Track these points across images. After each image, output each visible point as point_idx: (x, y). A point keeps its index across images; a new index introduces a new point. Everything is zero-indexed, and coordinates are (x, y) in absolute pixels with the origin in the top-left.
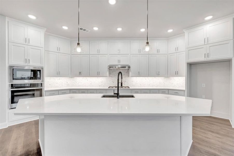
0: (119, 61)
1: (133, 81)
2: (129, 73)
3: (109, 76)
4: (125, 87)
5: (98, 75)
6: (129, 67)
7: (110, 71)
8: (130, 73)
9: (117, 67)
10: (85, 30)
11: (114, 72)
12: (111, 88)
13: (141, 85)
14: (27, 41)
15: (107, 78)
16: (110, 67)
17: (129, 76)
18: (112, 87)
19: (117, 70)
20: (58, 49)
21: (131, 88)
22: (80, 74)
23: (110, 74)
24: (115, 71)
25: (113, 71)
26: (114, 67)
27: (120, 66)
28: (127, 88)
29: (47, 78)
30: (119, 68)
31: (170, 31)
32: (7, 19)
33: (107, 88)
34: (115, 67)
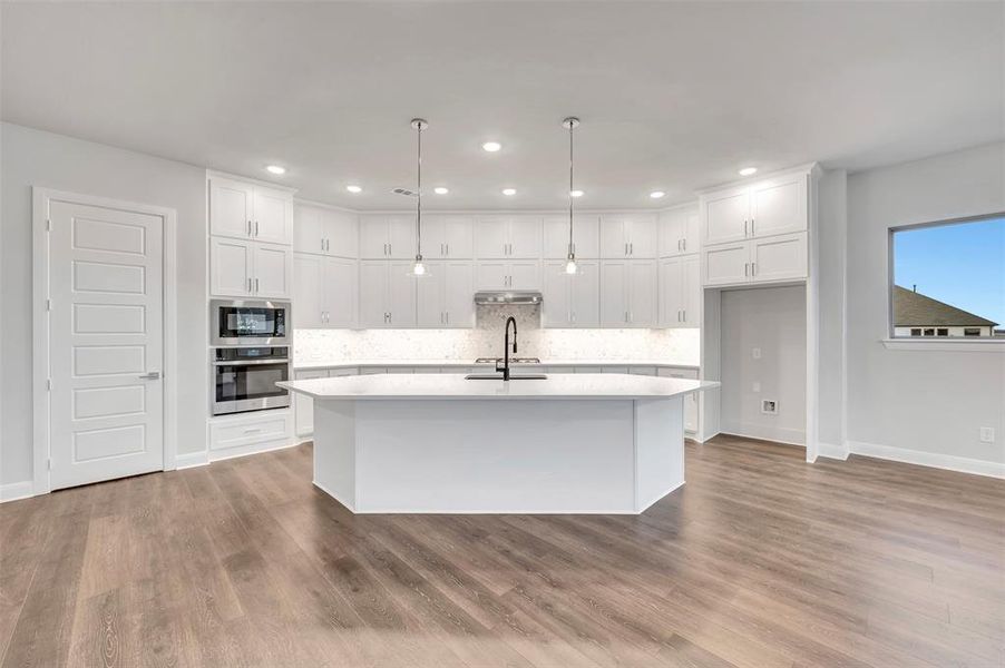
0: (509, 280)
1: (551, 343)
2: (539, 317)
3: (477, 325)
4: (528, 360)
5: (444, 321)
6: (540, 299)
7: (478, 309)
8: (543, 318)
9: (501, 299)
10: (407, 193)
11: (492, 314)
12: (483, 363)
13: (576, 353)
14: (251, 228)
15: (471, 331)
16: (480, 299)
17: (538, 326)
18: (488, 360)
19: (502, 306)
20: (325, 245)
21: (543, 362)
22: (388, 321)
23: (479, 318)
24: (496, 311)
25: (490, 311)
26: (491, 299)
27: (510, 296)
28: (533, 363)
29: (301, 331)
30: (506, 300)
31: (657, 195)
32: (209, 175)
33: (472, 362)
34: (495, 300)
